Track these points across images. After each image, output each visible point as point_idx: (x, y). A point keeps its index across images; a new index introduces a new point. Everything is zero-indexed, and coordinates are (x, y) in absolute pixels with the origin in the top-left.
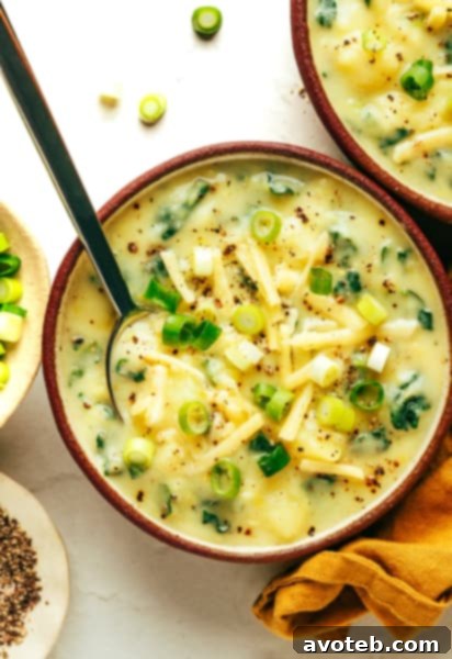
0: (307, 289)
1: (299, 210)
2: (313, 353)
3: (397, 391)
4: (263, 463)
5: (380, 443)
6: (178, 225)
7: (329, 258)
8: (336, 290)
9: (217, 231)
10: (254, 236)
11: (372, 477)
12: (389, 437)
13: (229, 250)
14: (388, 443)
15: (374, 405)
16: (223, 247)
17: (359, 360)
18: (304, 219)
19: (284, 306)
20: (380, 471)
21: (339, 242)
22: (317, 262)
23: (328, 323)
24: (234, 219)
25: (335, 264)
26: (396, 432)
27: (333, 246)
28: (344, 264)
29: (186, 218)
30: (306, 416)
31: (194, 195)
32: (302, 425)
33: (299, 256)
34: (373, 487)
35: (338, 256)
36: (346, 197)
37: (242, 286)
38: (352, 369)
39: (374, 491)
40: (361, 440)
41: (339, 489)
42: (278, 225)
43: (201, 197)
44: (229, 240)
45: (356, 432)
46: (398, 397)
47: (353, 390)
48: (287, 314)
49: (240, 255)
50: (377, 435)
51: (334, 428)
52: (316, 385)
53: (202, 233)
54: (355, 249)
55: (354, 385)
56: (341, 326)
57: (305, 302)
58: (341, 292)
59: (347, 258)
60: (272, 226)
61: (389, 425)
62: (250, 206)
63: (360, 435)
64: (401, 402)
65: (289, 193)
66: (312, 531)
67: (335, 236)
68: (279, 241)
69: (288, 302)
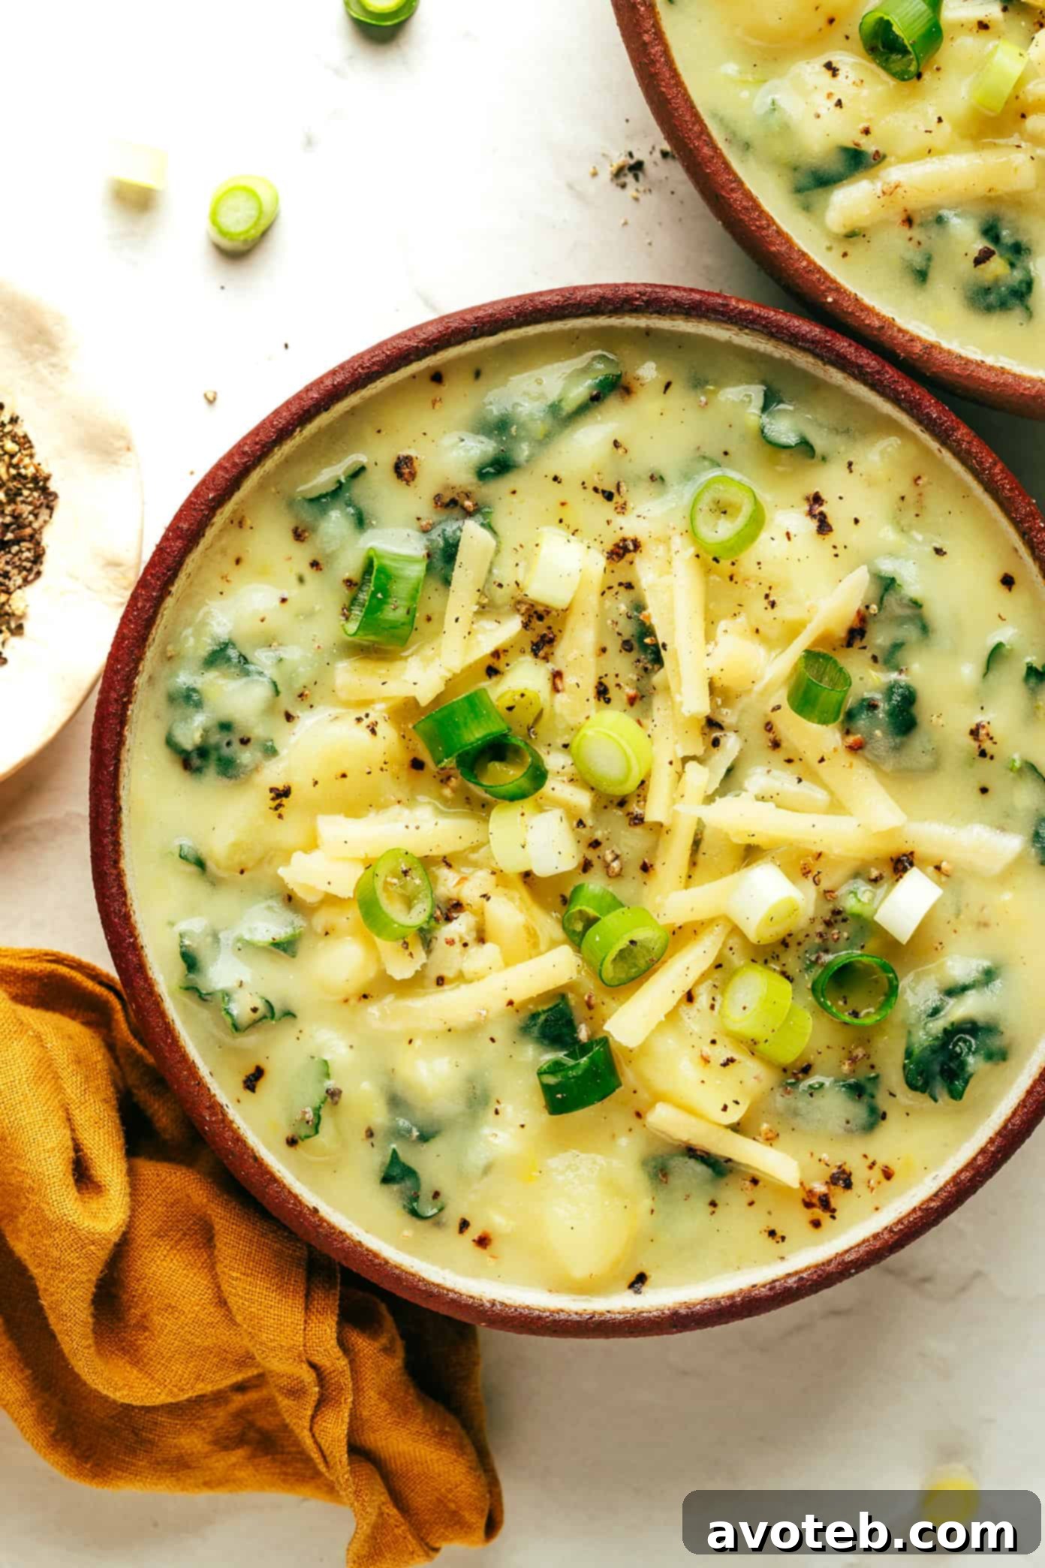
0: (781, 697)
1: (817, 499)
2: (750, 854)
3: (933, 999)
4: (551, 1080)
5: (858, 1112)
6: (523, 451)
7: (856, 634)
8: (850, 716)
9: (609, 496)
10: (692, 533)
11: (820, 1188)
12: (883, 1102)
13: (622, 551)
14: (876, 1117)
15: (869, 1016)
16: (611, 540)
17: (857, 899)
18: (824, 526)
19: (712, 723)
20: (842, 1179)
21: (891, 600)
22: (824, 639)
23: (809, 791)
24: (656, 478)
25: (868, 654)
26: (907, 1097)
27: (874, 608)
28: (890, 658)
29: (546, 440)
30: (690, 997)
31: (581, 391)
32: (672, 1016)
33: (787, 611)
34: (818, 1212)
35: (880, 638)
36: (938, 501)
37: (627, 646)
38: (837, 916)
39: (816, 1224)
40: (812, 1091)
41: (734, 1196)
42: (757, 521)
43: (596, 398)
44: (630, 526)
45: (807, 1070)
46: (935, 1012)
47: (826, 966)
48: (716, 743)
49: (646, 571)
50: (858, 1090)
51: (752, 1047)
52: (735, 930)
53: (570, 491)
54: (925, 629)
55: (832, 957)
56: (836, 807)
57: (769, 727)
58: (862, 722)
59: (897, 646)
60: (741, 521)
61: (893, 1075)
62: (704, 458)
63: (813, 1080)
64: (938, 1026)
65: (805, 448)
66: (640, 1280)
67: (887, 585)
68: (747, 562)
69: (728, 717)
